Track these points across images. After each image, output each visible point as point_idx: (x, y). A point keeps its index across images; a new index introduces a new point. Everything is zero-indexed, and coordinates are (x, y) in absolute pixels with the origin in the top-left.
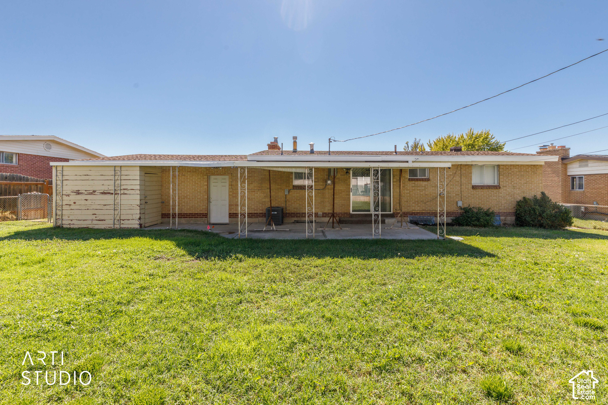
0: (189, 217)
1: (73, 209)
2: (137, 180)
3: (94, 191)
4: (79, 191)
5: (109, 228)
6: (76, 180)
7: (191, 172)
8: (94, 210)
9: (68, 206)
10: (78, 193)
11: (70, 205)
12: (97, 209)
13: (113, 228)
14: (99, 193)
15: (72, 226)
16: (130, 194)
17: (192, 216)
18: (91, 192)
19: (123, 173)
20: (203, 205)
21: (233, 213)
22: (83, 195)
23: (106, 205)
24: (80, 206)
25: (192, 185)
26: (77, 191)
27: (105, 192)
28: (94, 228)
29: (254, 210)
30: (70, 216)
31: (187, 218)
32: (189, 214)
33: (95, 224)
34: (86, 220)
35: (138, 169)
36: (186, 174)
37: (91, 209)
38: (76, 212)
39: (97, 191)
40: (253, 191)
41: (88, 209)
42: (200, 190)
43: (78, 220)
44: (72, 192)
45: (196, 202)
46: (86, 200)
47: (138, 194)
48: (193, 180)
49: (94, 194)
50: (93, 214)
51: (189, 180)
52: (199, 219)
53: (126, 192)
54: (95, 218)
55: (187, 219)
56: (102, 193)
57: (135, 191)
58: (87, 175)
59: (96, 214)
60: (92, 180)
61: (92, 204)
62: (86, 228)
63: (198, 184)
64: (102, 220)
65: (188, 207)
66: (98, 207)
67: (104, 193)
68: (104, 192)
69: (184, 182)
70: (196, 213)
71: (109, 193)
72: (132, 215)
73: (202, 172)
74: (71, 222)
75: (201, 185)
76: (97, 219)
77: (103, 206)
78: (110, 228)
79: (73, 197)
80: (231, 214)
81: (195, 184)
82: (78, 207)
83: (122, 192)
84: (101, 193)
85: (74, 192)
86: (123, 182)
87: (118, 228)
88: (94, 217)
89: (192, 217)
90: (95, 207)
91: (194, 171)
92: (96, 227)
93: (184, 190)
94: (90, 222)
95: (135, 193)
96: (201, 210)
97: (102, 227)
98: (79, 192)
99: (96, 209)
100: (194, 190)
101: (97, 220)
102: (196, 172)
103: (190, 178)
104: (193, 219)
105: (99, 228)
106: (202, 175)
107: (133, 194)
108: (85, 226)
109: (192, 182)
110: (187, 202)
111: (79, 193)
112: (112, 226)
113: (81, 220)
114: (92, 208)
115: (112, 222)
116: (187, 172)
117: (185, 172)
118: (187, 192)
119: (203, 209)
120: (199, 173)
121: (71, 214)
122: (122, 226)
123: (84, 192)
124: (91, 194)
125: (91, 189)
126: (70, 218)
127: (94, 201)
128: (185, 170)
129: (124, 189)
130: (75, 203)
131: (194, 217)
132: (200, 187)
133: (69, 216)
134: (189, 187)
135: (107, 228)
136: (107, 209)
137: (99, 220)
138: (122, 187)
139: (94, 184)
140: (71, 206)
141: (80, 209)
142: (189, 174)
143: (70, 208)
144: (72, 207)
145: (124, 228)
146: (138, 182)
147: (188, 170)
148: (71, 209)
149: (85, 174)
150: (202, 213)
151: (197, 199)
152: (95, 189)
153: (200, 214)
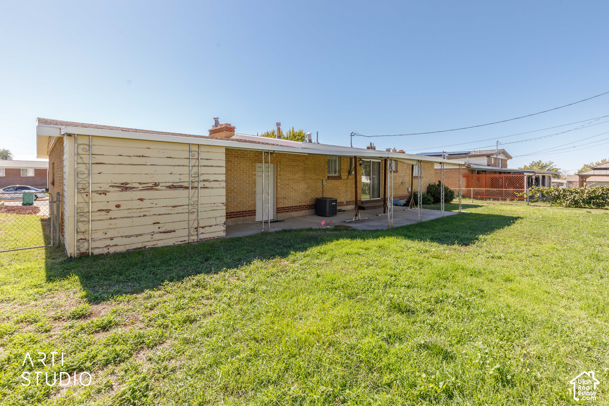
0: (236, 217)
1: (114, 219)
2: (223, 167)
3: (156, 185)
4: (127, 184)
5: (181, 243)
6: (120, 164)
7: (238, 157)
8: (155, 216)
9: (104, 213)
10: (125, 187)
11: (108, 211)
12: (161, 215)
13: (187, 242)
14: (164, 188)
15: (112, 250)
16: (212, 188)
17: (239, 214)
18: (151, 185)
19: (202, 155)
20: (251, 200)
21: (281, 208)
22: (134, 191)
23: (176, 206)
24: (130, 211)
25: (240, 175)
26: (123, 184)
27: (175, 184)
28: (155, 246)
29: (299, 203)
30: (109, 230)
31: (234, 217)
32: (237, 212)
33: (158, 240)
34: (141, 235)
35: (224, 150)
36: (233, 160)
37: (150, 215)
38: (120, 223)
39: (161, 184)
40: (298, 182)
41: (144, 216)
42: (249, 181)
43: (126, 237)
44: (113, 186)
45: (245, 196)
46: (141, 200)
47: (223, 188)
48: (240, 168)
49: (156, 189)
50: (154, 224)
51: (237, 168)
52: (247, 217)
53: (207, 184)
54: (157, 230)
55: (234, 219)
56: (170, 187)
57: (219, 183)
58: (143, 156)
59: (159, 223)
60: (152, 165)
61: (152, 205)
62: (141, 248)
63: (246, 173)
64: (170, 232)
65: (236, 204)
66: (164, 211)
67: (172, 187)
68: (173, 185)
69: (231, 170)
70: (244, 210)
71: (181, 187)
72: (216, 218)
73: (250, 158)
74: (111, 243)
75: (249, 175)
76: (161, 230)
77: (171, 208)
78: (184, 242)
79: (115, 196)
80: (279, 208)
81: (243, 173)
82: (125, 213)
83: (201, 184)
84: (168, 187)
85: (117, 187)
86: (203, 170)
87: (195, 241)
88: (155, 228)
89: (240, 217)
90: (157, 211)
91: (242, 156)
92: (160, 244)
93: (230, 181)
94: (148, 237)
95: (220, 186)
96: (250, 207)
97: (170, 243)
98: (128, 186)
99: (159, 215)
100: (243, 181)
101: (161, 233)
102: (244, 158)
103: (237, 166)
104: (241, 218)
105: (166, 245)
106: (250, 161)
107: (217, 188)
108: (140, 246)
109: (240, 170)
110: (234, 197)
111: (127, 188)
112: (186, 238)
113: (132, 236)
114: (152, 213)
115: (186, 232)
116: (234, 157)
117: (232, 157)
118: (234, 184)
119: (252, 205)
120: (247, 160)
121: (110, 227)
122: (202, 237)
123: (137, 185)
124: (150, 189)
125: (150, 180)
126: (109, 235)
127: (155, 201)
128: (231, 154)
129: (204, 181)
130: (118, 206)
131: (243, 216)
132: (249, 177)
133: (106, 231)
134: (237, 177)
135: (177, 243)
136: (177, 213)
137: (165, 232)
138: (202, 178)
139: (155, 173)
140: (111, 212)
141: (128, 217)
142: (236, 159)
143: (108, 217)
144: (112, 214)
145: (205, 239)
146: (223, 170)
147: (235, 155)
148: (111, 219)
149: (138, 155)
150: (250, 210)
151: (246, 192)
152: (157, 181)
153: (249, 211)
